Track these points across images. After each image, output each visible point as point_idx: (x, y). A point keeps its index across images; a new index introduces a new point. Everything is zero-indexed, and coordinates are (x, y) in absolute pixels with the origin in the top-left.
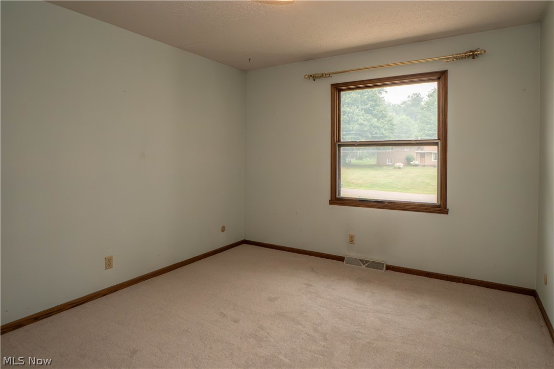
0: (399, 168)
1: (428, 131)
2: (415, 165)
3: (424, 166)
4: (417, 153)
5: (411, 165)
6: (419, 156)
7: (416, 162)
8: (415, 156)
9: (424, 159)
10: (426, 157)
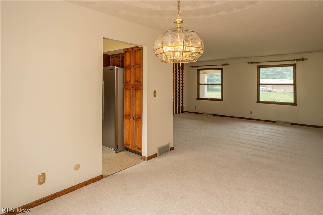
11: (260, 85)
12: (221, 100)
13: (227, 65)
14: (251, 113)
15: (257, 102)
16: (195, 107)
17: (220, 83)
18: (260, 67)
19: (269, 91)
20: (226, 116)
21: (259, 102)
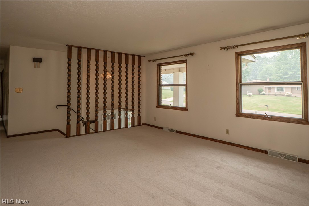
0: (250, 96)
1: (279, 74)
2: (263, 94)
3: (269, 95)
4: (265, 87)
5: (261, 94)
6: (267, 89)
7: (264, 93)
8: (264, 89)
9: (270, 91)
10: (271, 89)
11: (241, 85)
12: (185, 109)
13: (192, 54)
14: (228, 132)
15: (237, 115)
16: (155, 118)
17: (185, 83)
18: (241, 55)
19: (288, 96)
20: (192, 135)
21: (239, 114)
